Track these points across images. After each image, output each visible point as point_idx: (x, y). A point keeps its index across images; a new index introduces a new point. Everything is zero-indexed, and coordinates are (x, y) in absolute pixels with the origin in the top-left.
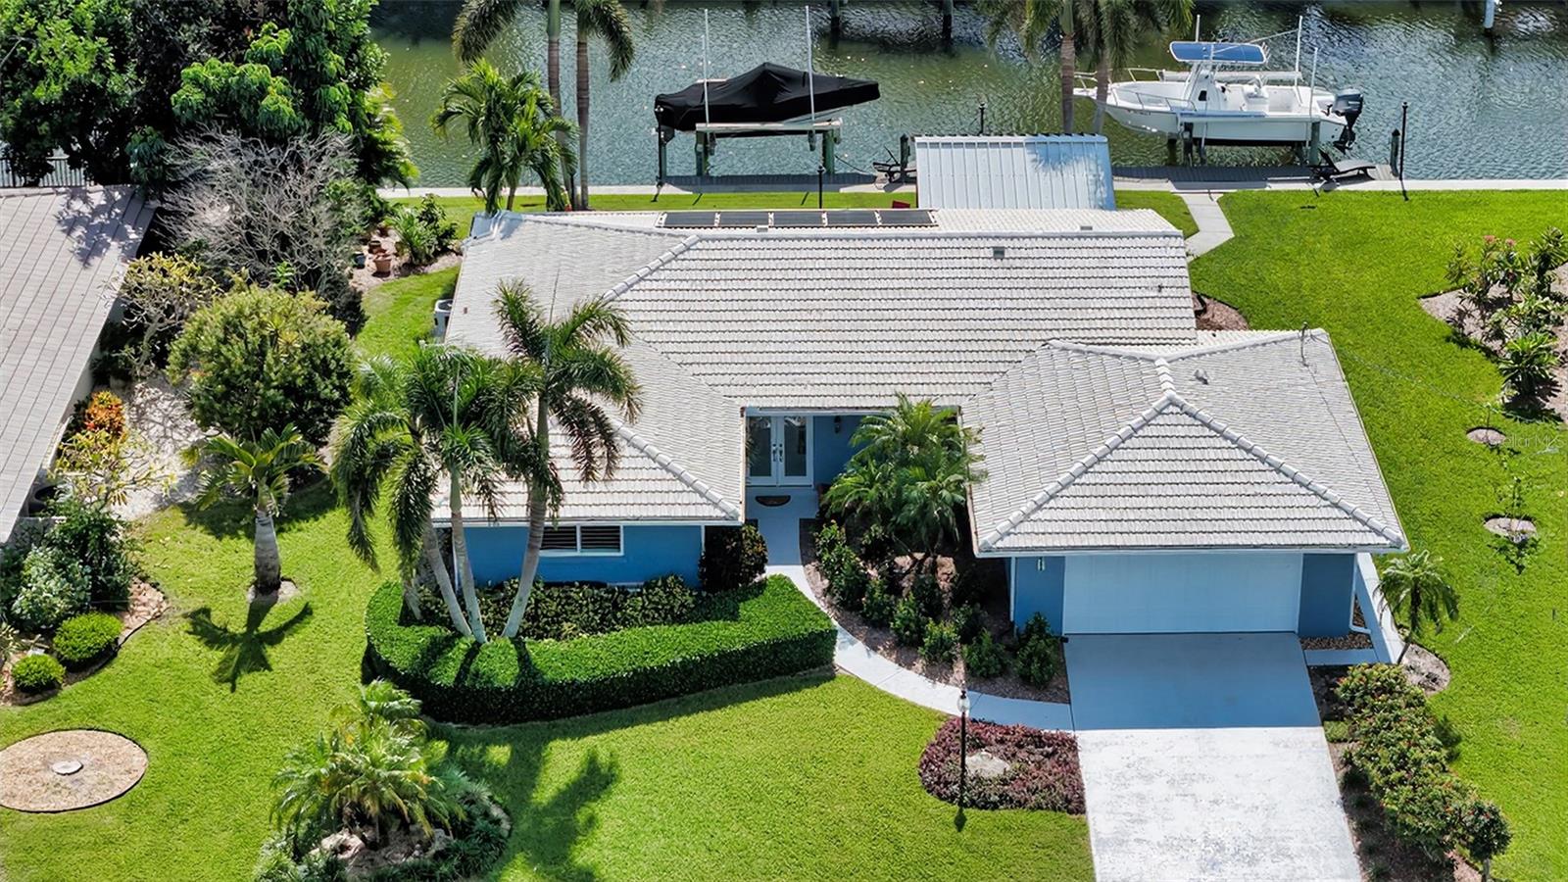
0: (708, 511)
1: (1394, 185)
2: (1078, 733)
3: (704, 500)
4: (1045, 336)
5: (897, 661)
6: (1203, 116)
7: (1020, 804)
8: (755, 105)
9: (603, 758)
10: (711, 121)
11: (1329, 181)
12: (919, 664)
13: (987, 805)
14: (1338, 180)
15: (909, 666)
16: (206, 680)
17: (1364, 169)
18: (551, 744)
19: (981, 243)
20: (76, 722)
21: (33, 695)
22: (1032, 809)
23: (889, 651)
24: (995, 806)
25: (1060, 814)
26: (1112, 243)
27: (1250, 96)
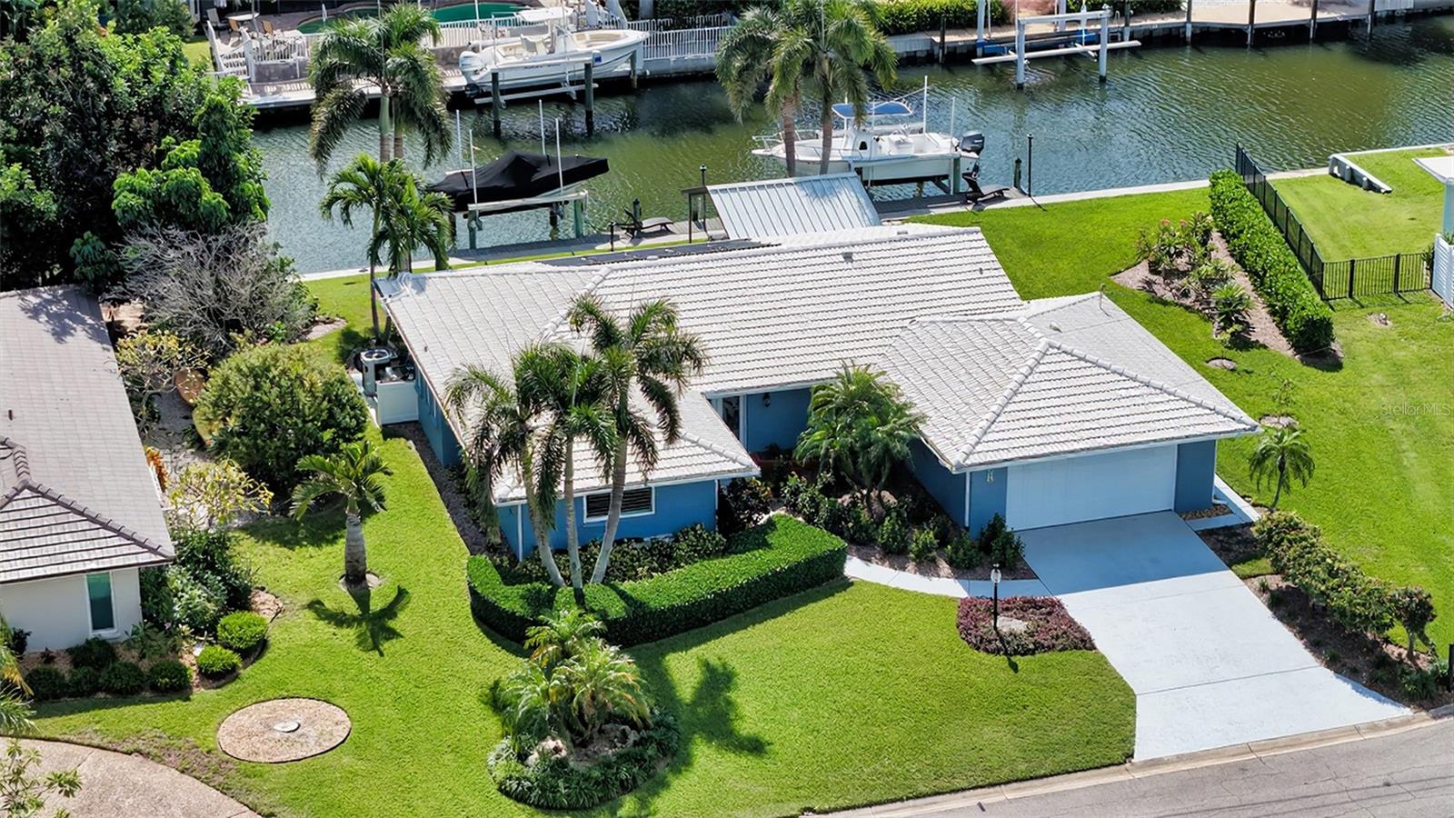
0: (730, 466)
1: (1027, 202)
2: (1059, 597)
3: (723, 458)
4: (911, 314)
5: (892, 566)
6: (869, 161)
7: (1051, 648)
8: (513, 185)
9: (714, 661)
10: (479, 202)
11: (977, 203)
12: (911, 566)
13: (1026, 652)
14: (983, 201)
15: (903, 568)
16: (355, 651)
17: (1000, 192)
18: (667, 658)
19: (832, 251)
20: (270, 693)
21: (219, 680)
22: (1060, 651)
23: (882, 560)
24: (1033, 652)
25: (1080, 652)
26: (929, 241)
27: (899, 143)
